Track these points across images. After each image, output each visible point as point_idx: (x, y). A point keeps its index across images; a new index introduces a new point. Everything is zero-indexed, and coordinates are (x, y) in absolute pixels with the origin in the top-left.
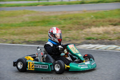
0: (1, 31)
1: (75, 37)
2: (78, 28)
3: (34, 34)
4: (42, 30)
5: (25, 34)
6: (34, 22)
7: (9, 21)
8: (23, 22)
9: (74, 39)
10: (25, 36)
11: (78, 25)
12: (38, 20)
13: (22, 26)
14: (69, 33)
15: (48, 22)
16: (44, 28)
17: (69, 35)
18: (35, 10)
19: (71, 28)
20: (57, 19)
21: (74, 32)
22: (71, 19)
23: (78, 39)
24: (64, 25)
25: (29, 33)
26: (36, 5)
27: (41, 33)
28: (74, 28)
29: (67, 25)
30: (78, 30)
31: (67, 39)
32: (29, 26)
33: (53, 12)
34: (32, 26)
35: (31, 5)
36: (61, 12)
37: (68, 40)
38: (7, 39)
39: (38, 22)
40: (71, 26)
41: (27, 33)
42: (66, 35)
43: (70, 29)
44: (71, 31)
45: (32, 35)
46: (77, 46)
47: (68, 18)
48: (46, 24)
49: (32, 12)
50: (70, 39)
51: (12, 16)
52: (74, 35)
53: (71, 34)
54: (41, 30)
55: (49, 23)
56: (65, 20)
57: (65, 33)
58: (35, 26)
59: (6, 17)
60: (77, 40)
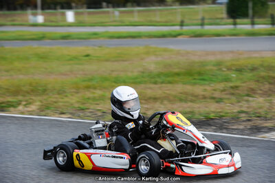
0: (94, 93)
1: (262, 112)
2: (270, 90)
3: (165, 102)
4: (186, 93)
5: (146, 100)
6: (167, 75)
7: (113, 71)
8: (143, 72)
9: (259, 117)
10: (146, 106)
11: (270, 83)
12: (176, 70)
13: (140, 83)
14: (247, 101)
15: (200, 74)
16: (189, 88)
17: (248, 108)
18: (171, 47)
19: (252, 90)
20: (220, 69)
21: (261, 99)
22: (253, 69)
23: (269, 116)
24: (238, 83)
25: (155, 99)
26: (175, 36)
27: (181, 100)
28: (261, 90)
29: (244, 82)
30: (269, 96)
31: (243, 115)
32: (155, 83)
33: (213, 53)
34: (162, 83)
35: (164, 36)
36: (232, 52)
37: (245, 119)
38: (105, 110)
39: (178, 74)
40: (253, 85)
41: (150, 98)
42: (241, 106)
43: (251, 92)
44: (253, 97)
45: (162, 103)
46: (266, 132)
47: (247, 66)
48: (195, 79)
49: (165, 50)
50: (250, 117)
51: (119, 58)
52: (261, 108)
53: (254, 104)
54: (181, 93)
55: (201, 77)
56: (239, 70)
57: (239, 102)
58: (170, 82)
59: (107, 60)
60: (266, 119)
